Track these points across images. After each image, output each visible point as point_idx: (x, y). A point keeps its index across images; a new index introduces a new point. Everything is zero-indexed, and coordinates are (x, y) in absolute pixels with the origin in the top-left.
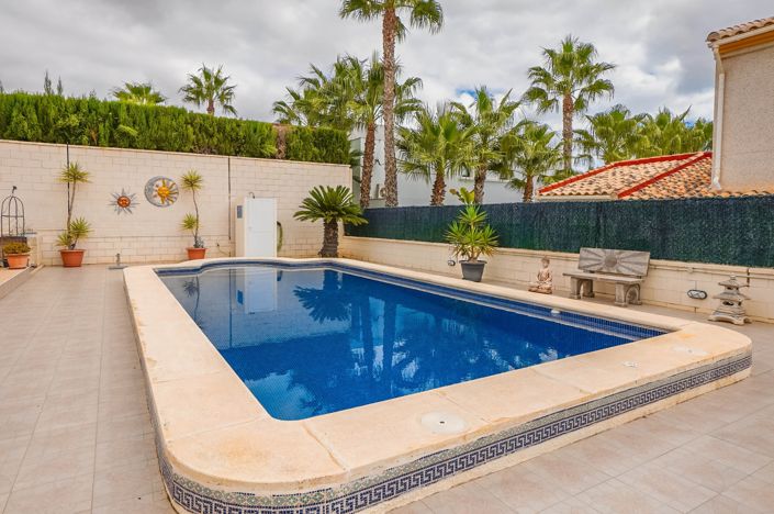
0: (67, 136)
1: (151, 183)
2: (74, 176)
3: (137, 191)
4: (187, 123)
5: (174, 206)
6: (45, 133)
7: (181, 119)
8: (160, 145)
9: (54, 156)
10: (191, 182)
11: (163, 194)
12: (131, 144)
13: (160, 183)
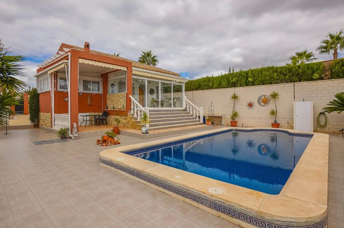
0: (234, 85)
1: (260, 97)
2: (235, 97)
3: (255, 101)
4: (273, 72)
5: (269, 106)
6: (229, 85)
7: (271, 71)
8: (263, 83)
9: (231, 91)
10: (274, 96)
11: (264, 101)
12: (253, 84)
13: (263, 97)
